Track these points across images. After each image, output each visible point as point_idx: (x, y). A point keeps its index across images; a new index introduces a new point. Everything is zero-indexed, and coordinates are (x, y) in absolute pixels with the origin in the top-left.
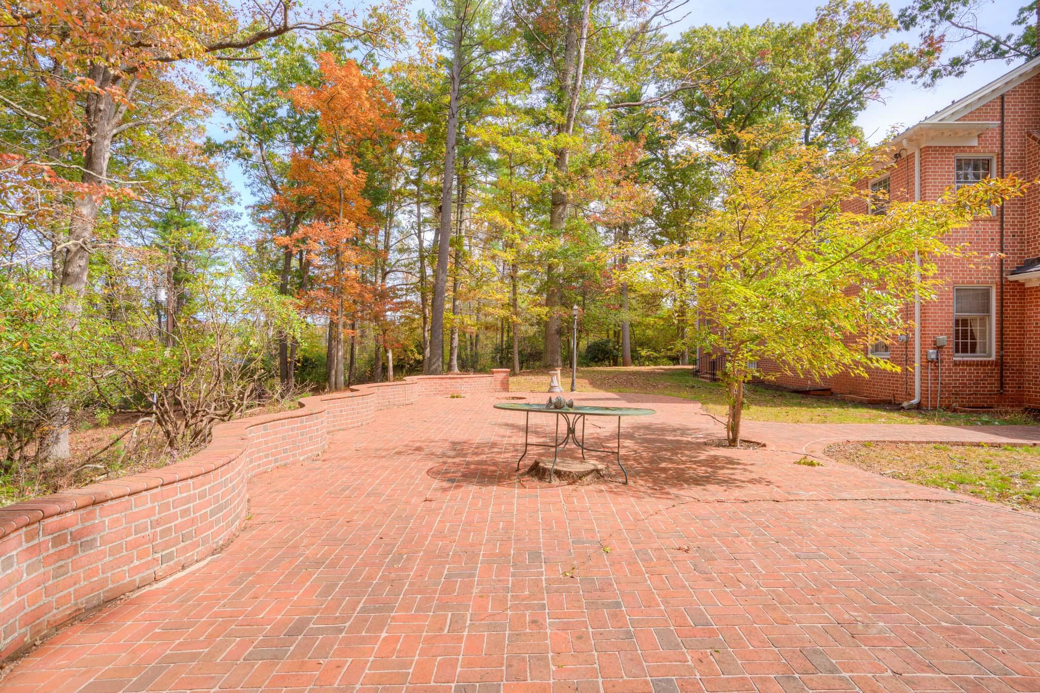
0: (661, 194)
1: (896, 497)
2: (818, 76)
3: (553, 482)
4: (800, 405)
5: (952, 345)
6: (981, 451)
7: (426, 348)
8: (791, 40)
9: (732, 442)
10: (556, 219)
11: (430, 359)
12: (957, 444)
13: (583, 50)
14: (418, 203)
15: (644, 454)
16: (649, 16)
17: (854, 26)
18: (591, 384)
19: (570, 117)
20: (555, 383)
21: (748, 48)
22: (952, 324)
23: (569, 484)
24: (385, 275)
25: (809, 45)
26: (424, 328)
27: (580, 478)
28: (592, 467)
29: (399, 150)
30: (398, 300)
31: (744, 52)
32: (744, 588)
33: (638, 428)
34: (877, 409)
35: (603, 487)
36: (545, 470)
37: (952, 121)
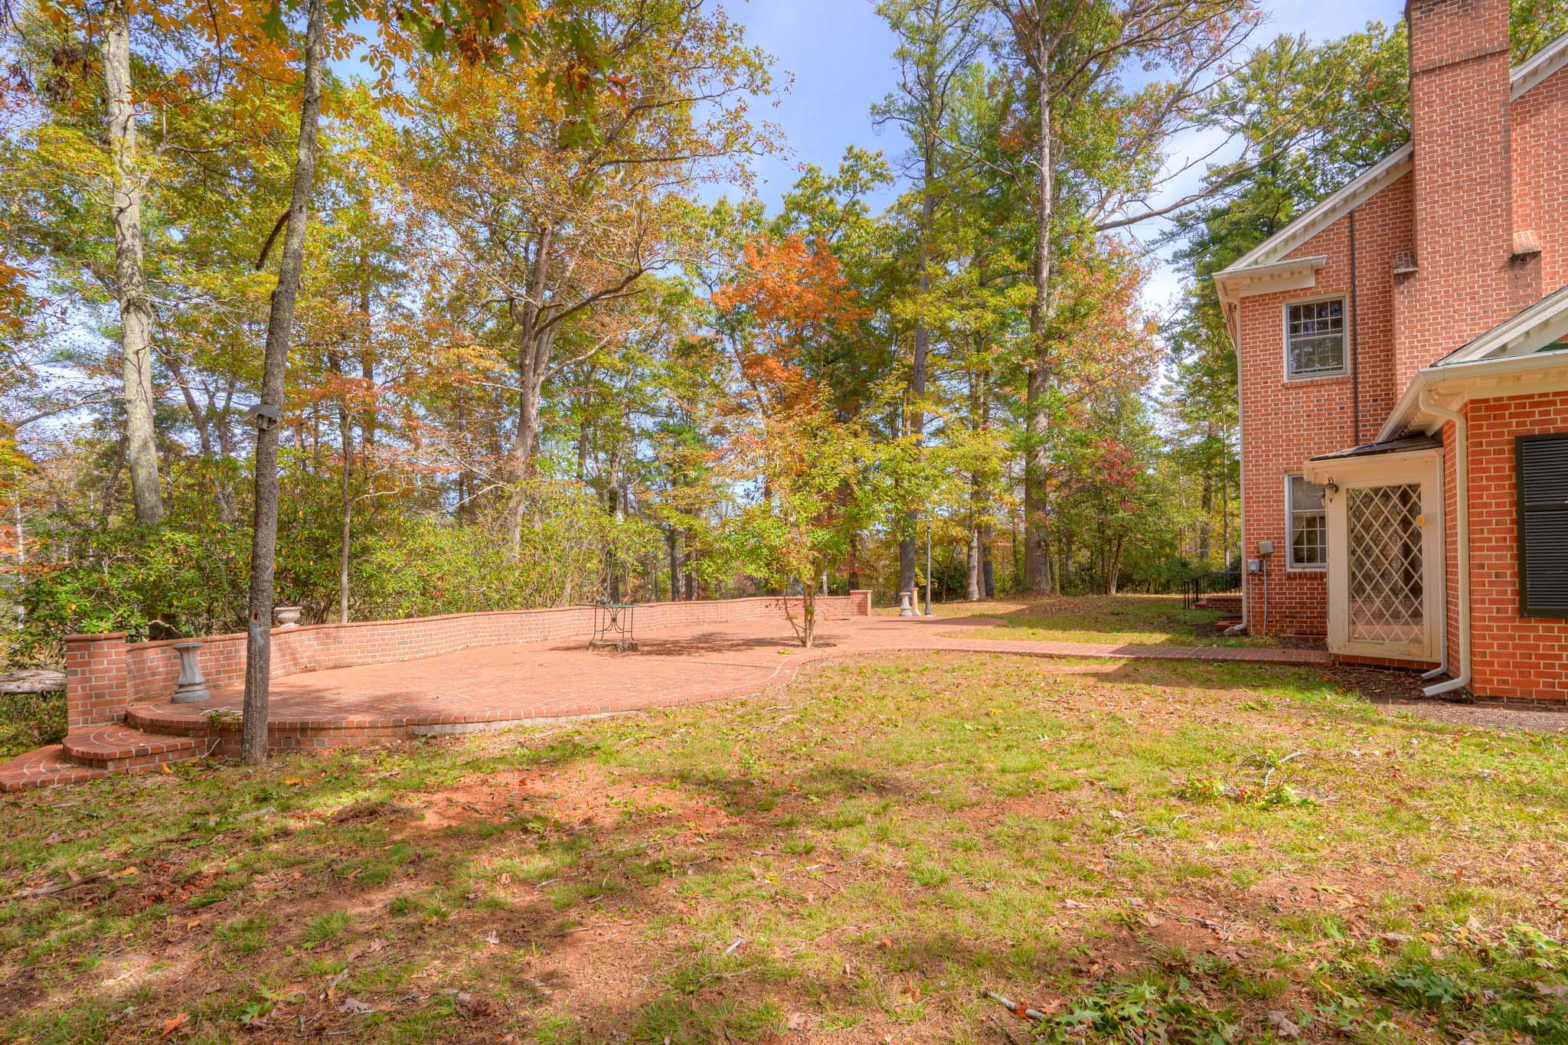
5: (1287, 553)
20: (906, 605)
22: (1284, 524)
37: (1273, 261)
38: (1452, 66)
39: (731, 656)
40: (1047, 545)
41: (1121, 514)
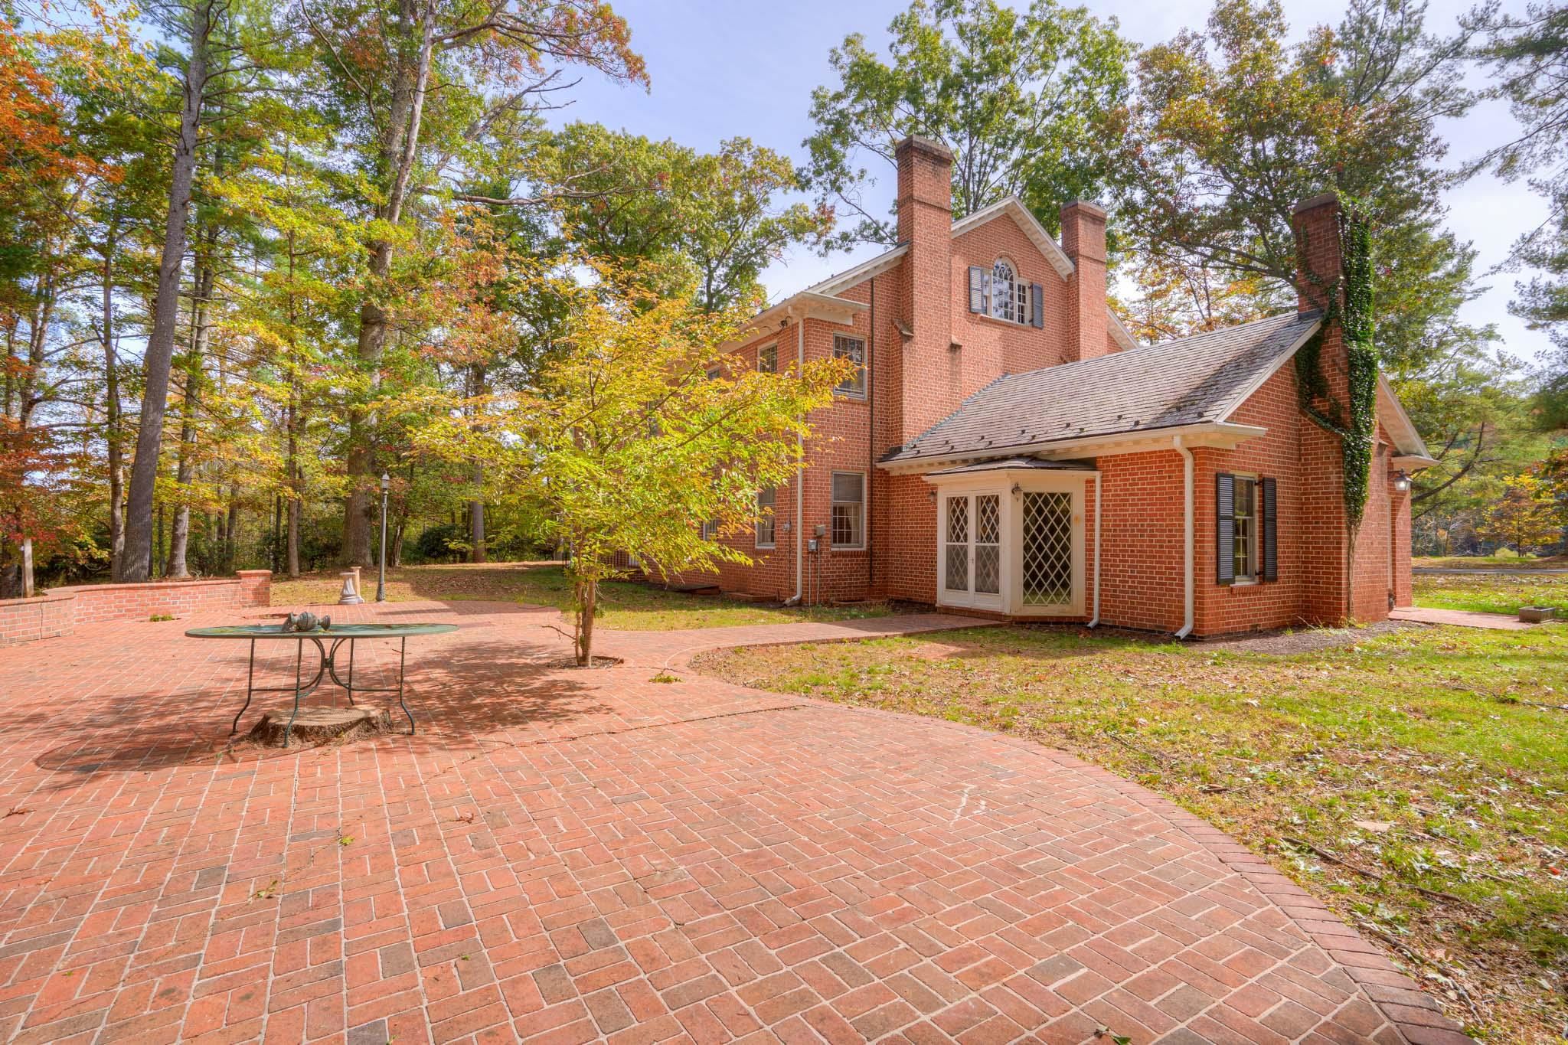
0: (533, 329)
1: (747, 709)
2: (721, 219)
3: (291, 747)
4: (681, 607)
5: (831, 535)
6: (843, 647)
7: (117, 536)
8: (693, 169)
9: (581, 661)
10: (367, 345)
11: (124, 555)
12: (823, 642)
13: (418, 108)
14: (107, 287)
15: (457, 688)
16: (521, 89)
17: (759, 173)
18: (413, 589)
19: (394, 199)
20: (351, 590)
21: (644, 165)
22: (830, 512)
23: (317, 746)
24: (29, 405)
25: (711, 181)
26: (113, 503)
27: (337, 735)
28: (361, 715)
29: (71, 188)
30: (54, 451)
31: (639, 168)
32: (533, 857)
33: (457, 651)
34: (759, 607)
35: (372, 745)
36: (276, 729)
38: (930, 206)
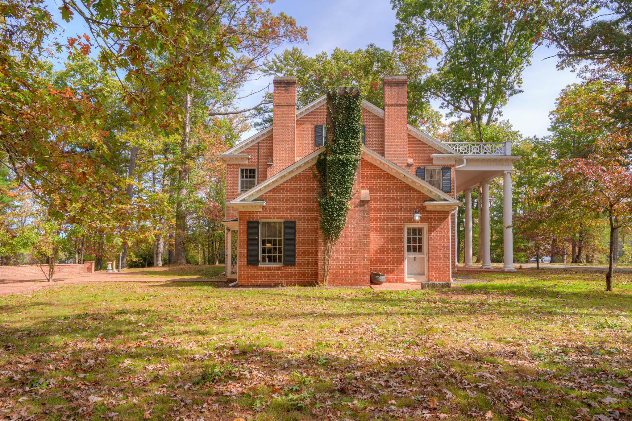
37: (236, 154)
38: (283, 106)
39: (11, 285)
40: (184, 243)
41: (219, 232)
